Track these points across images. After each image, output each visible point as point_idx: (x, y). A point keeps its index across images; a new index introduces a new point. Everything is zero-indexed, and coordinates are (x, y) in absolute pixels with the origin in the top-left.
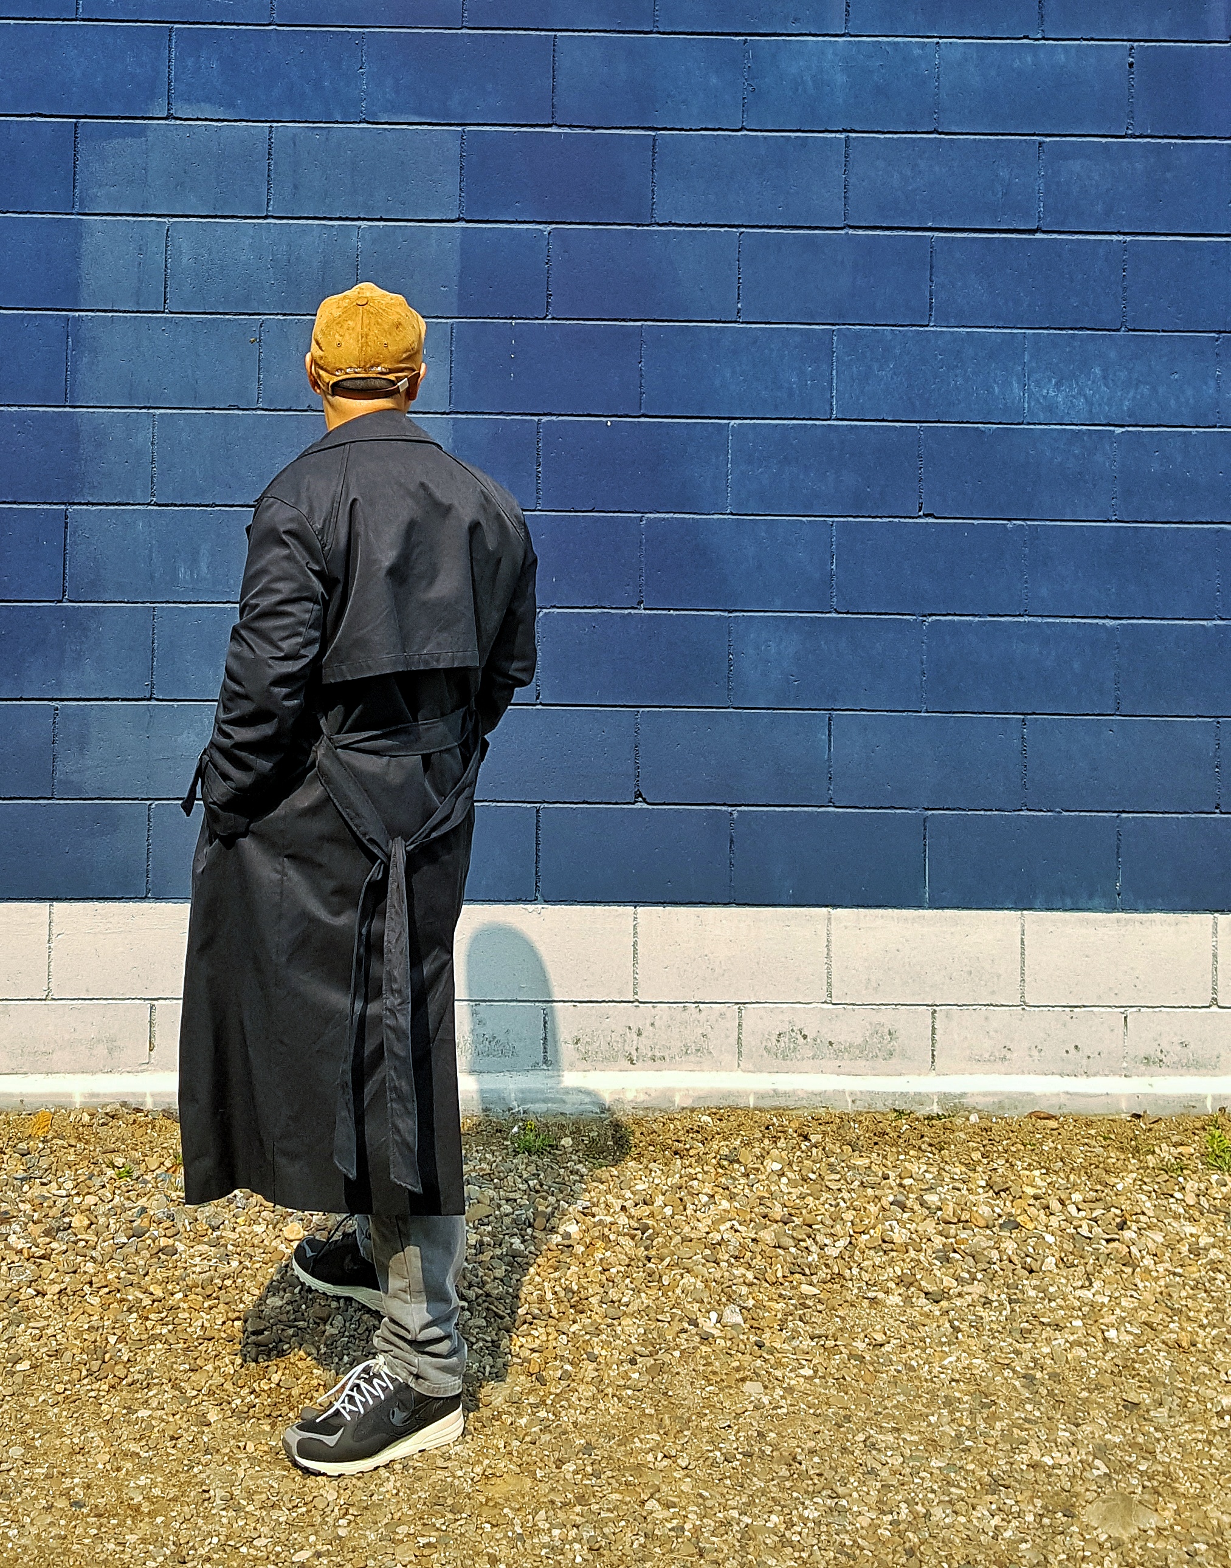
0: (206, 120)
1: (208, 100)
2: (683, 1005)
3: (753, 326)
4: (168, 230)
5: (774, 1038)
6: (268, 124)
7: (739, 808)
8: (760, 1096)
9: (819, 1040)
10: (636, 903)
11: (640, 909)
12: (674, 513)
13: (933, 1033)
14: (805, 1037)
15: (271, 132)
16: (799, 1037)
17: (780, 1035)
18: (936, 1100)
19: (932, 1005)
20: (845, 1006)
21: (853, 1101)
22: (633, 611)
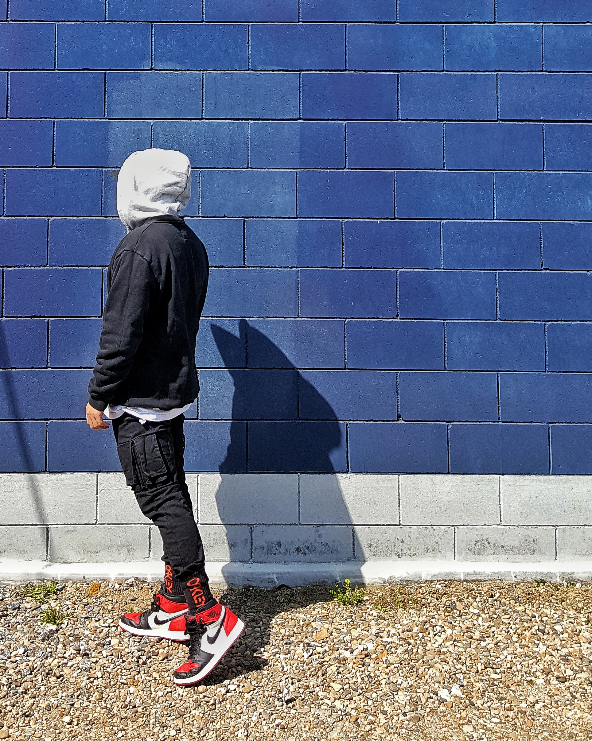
0: (170, 70)
1: (171, 60)
2: (425, 527)
3: (452, 171)
5: (473, 544)
6: (202, 72)
7: (452, 423)
8: (467, 575)
9: (496, 545)
10: (399, 473)
11: (401, 477)
12: (414, 269)
13: (556, 540)
14: (489, 543)
15: (203, 76)
16: (486, 543)
17: (476, 542)
18: (558, 576)
19: (555, 526)
20: (510, 527)
21: (515, 577)
22: (394, 320)
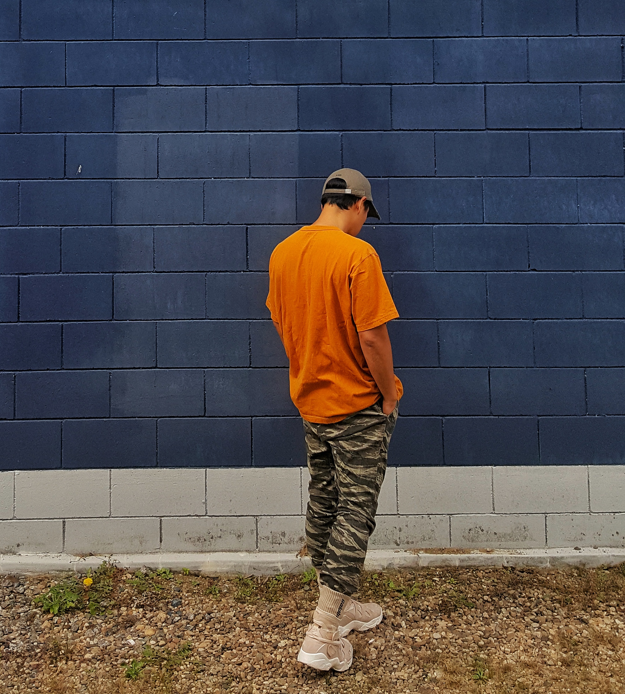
0: (175, 85)
1: (175, 76)
2: (421, 516)
3: (443, 178)
4: (158, 139)
5: (467, 531)
6: (205, 87)
8: (461, 560)
9: (489, 532)
10: (397, 466)
12: (408, 271)
13: (546, 527)
15: (206, 90)
16: (480, 530)
17: (470, 530)
18: (549, 561)
19: (545, 513)
20: (502, 515)
21: (507, 562)
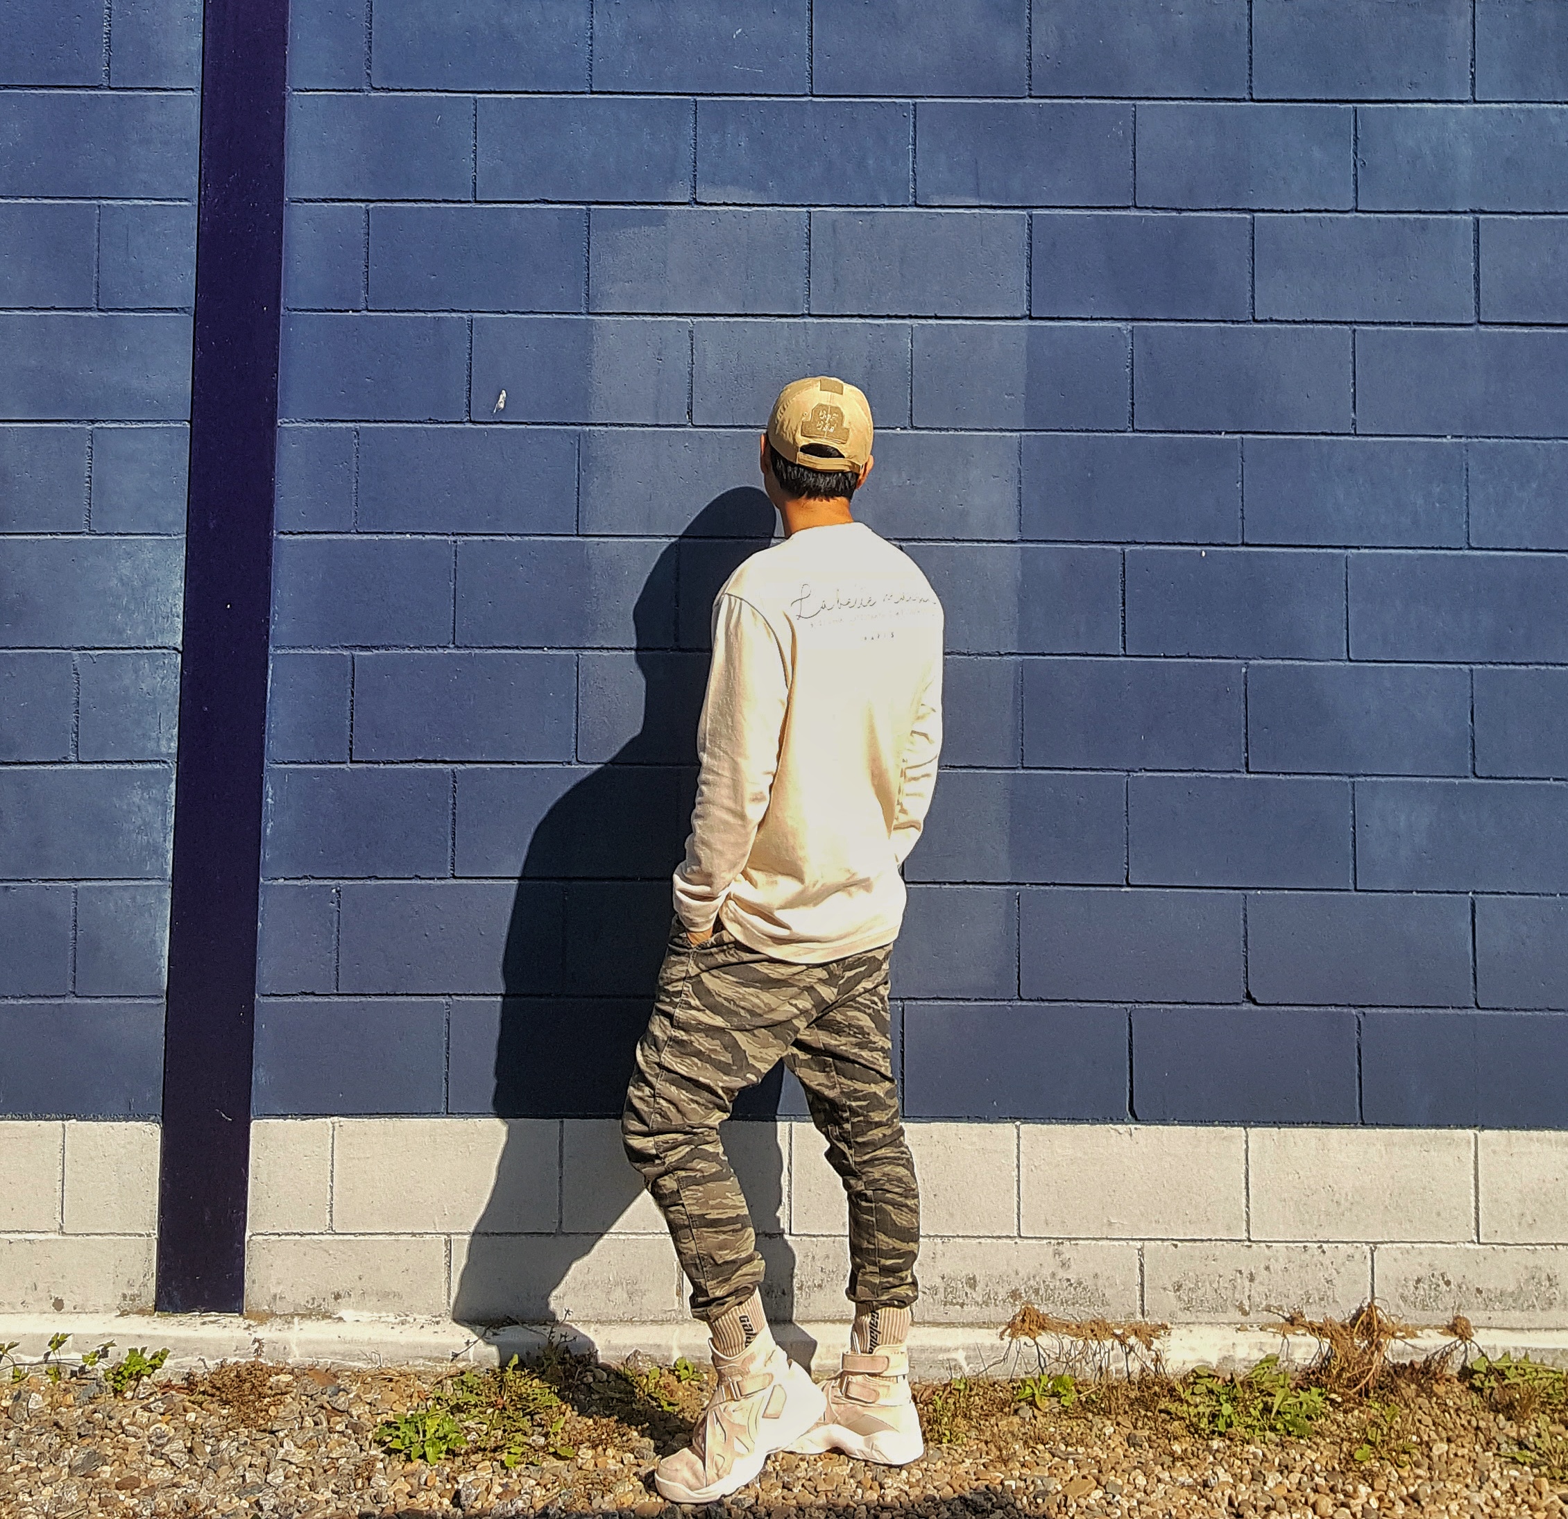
1: (735, 182)
2: (1301, 1244)
3: (1373, 439)
4: (692, 331)
5: (1411, 1284)
6: (807, 209)
9: (1464, 1287)
11: (1252, 1131)
12: (1283, 659)
14: (1448, 1283)
15: (809, 218)
16: (1441, 1282)
17: (1418, 1280)
20: (1496, 1246)
